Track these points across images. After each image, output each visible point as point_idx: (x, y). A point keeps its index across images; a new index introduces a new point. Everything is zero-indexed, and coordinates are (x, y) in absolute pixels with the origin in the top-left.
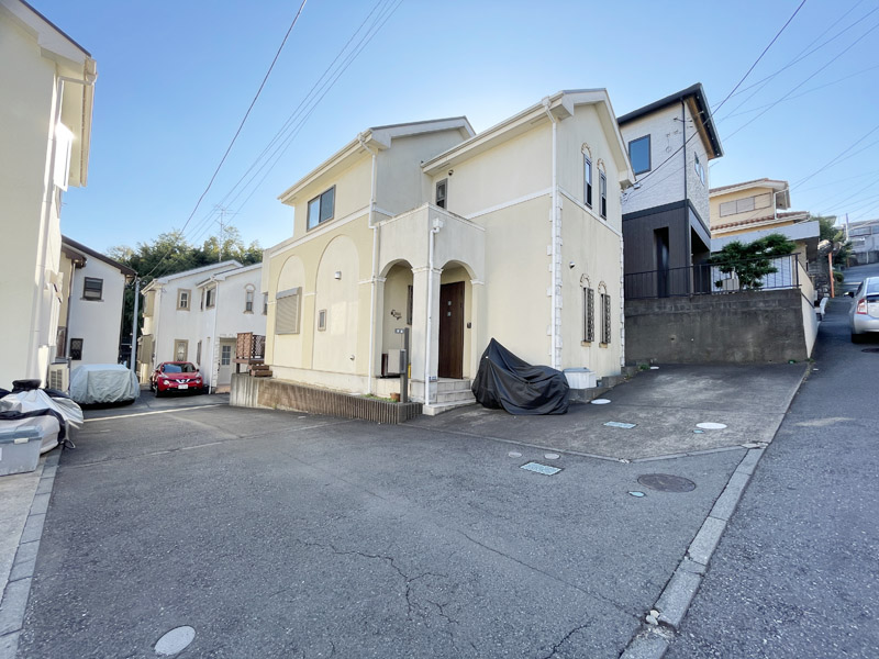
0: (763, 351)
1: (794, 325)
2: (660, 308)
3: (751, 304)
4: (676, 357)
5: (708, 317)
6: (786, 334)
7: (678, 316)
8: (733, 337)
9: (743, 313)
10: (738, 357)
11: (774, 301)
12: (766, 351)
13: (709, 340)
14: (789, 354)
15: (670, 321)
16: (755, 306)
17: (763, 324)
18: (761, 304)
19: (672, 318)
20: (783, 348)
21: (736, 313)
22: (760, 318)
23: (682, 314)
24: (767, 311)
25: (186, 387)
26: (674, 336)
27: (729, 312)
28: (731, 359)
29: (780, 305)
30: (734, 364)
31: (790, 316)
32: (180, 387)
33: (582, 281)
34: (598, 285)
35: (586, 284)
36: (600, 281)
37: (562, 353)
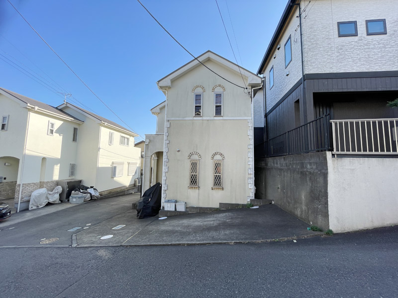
0: (308, 211)
3: (304, 165)
4: (280, 203)
8: (297, 194)
9: (301, 173)
10: (299, 212)
11: (314, 163)
16: (306, 167)
17: (309, 185)
24: (311, 173)
26: (279, 186)
28: (296, 213)
29: (317, 167)
31: (321, 181)
33: (190, 157)
34: (211, 156)
35: (195, 157)
36: (214, 152)
37: (167, 192)
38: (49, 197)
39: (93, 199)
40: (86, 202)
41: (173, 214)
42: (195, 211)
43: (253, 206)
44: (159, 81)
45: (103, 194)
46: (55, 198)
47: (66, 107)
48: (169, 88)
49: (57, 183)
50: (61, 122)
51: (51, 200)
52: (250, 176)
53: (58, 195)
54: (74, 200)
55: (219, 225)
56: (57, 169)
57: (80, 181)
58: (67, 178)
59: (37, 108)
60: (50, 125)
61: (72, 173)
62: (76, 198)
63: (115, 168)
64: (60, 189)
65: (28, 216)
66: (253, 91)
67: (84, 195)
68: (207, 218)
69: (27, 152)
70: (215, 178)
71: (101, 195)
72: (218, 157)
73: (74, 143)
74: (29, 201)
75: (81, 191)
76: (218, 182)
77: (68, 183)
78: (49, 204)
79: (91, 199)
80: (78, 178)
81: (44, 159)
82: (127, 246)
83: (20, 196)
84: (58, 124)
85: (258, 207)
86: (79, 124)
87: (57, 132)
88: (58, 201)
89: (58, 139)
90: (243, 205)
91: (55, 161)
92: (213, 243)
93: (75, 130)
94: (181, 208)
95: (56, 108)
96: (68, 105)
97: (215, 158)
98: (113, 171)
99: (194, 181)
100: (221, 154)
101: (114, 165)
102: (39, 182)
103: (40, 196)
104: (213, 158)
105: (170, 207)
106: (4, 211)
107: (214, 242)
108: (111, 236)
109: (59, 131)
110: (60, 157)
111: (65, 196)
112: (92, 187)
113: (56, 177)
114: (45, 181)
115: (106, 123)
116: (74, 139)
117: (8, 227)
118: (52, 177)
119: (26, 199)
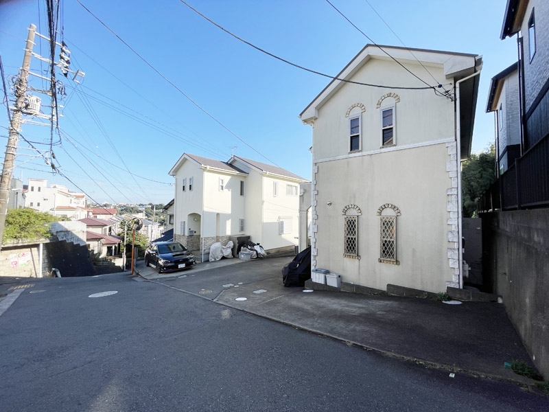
33: (345, 212)
34: (377, 210)
35: (353, 213)
36: (382, 204)
37: (317, 258)
38: (224, 251)
39: (259, 257)
40: (253, 260)
41: (321, 288)
42: (348, 290)
43: (450, 299)
44: (301, 115)
45: (271, 252)
46: (228, 252)
47: (235, 161)
48: (316, 119)
49: (230, 238)
50: (230, 177)
51: (225, 254)
52: (451, 245)
53: (230, 250)
54: (242, 256)
55: (361, 315)
56: (229, 223)
57: (249, 237)
58: (238, 233)
59: (208, 167)
60: (221, 181)
61: (242, 229)
62: (245, 254)
63: (282, 222)
64: (231, 244)
65: (207, 267)
66: (457, 85)
67: (251, 252)
68: (357, 303)
69: (205, 209)
70: (384, 245)
71: (268, 253)
72: (389, 212)
73: (242, 197)
74: (209, 254)
75: (249, 247)
76: (389, 251)
77: (238, 238)
78: (224, 258)
79: (258, 257)
80: (247, 234)
81: (218, 214)
82: (247, 312)
83: (203, 248)
84: (227, 179)
85: (460, 303)
86: (245, 177)
87: (226, 188)
88: (231, 256)
89: (228, 194)
90: (430, 295)
91: (227, 217)
92: (327, 336)
93: (242, 183)
94: (333, 282)
95: (227, 163)
96: (236, 158)
97: (384, 213)
98: (281, 226)
99: (352, 247)
100: (394, 207)
101: (281, 220)
102: (215, 236)
103: (216, 249)
104: (380, 213)
105: (319, 279)
106: (191, 260)
107: (328, 334)
108: (246, 299)
109: (228, 187)
110: (230, 212)
111: (236, 252)
112: (258, 244)
113: (229, 233)
114: (221, 235)
115: (268, 173)
116: (242, 194)
117: (192, 274)
118: (226, 232)
119: (207, 251)
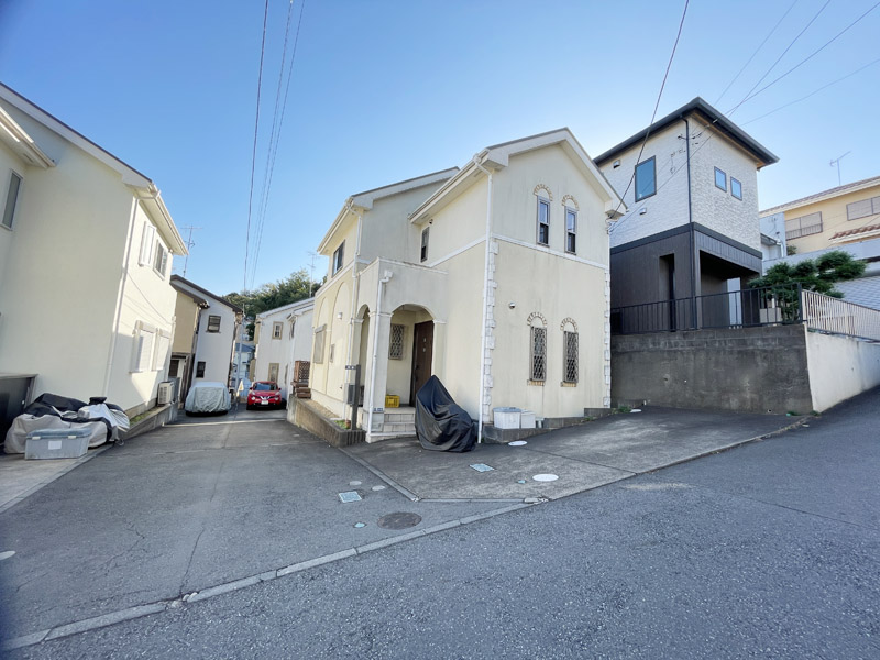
0: (761, 398)
1: (797, 369)
2: (654, 344)
3: (748, 343)
4: (670, 401)
5: (702, 356)
6: (787, 380)
7: (672, 353)
8: (729, 380)
9: (739, 352)
10: (734, 404)
11: (774, 339)
12: (765, 399)
13: (704, 382)
14: (791, 404)
15: (664, 359)
16: (753, 344)
17: (762, 366)
18: (759, 343)
19: (666, 355)
20: (784, 396)
21: (731, 353)
22: (758, 359)
23: (675, 352)
24: (765, 351)
25: (267, 403)
26: (667, 376)
27: (724, 350)
28: (727, 406)
29: (781, 344)
30: (730, 412)
31: (793, 358)
32: (263, 403)
33: (530, 320)
34: (560, 323)
35: (538, 323)
36: (563, 317)
37: (492, 392)
39: (113, 442)
48: (498, 170)
52: (607, 364)
63: (141, 342)
72: (569, 328)
79: (107, 443)
97: (566, 328)
98: (137, 351)
99: (538, 369)
100: (574, 323)
101: (141, 334)
104: (563, 328)
112: (95, 401)
